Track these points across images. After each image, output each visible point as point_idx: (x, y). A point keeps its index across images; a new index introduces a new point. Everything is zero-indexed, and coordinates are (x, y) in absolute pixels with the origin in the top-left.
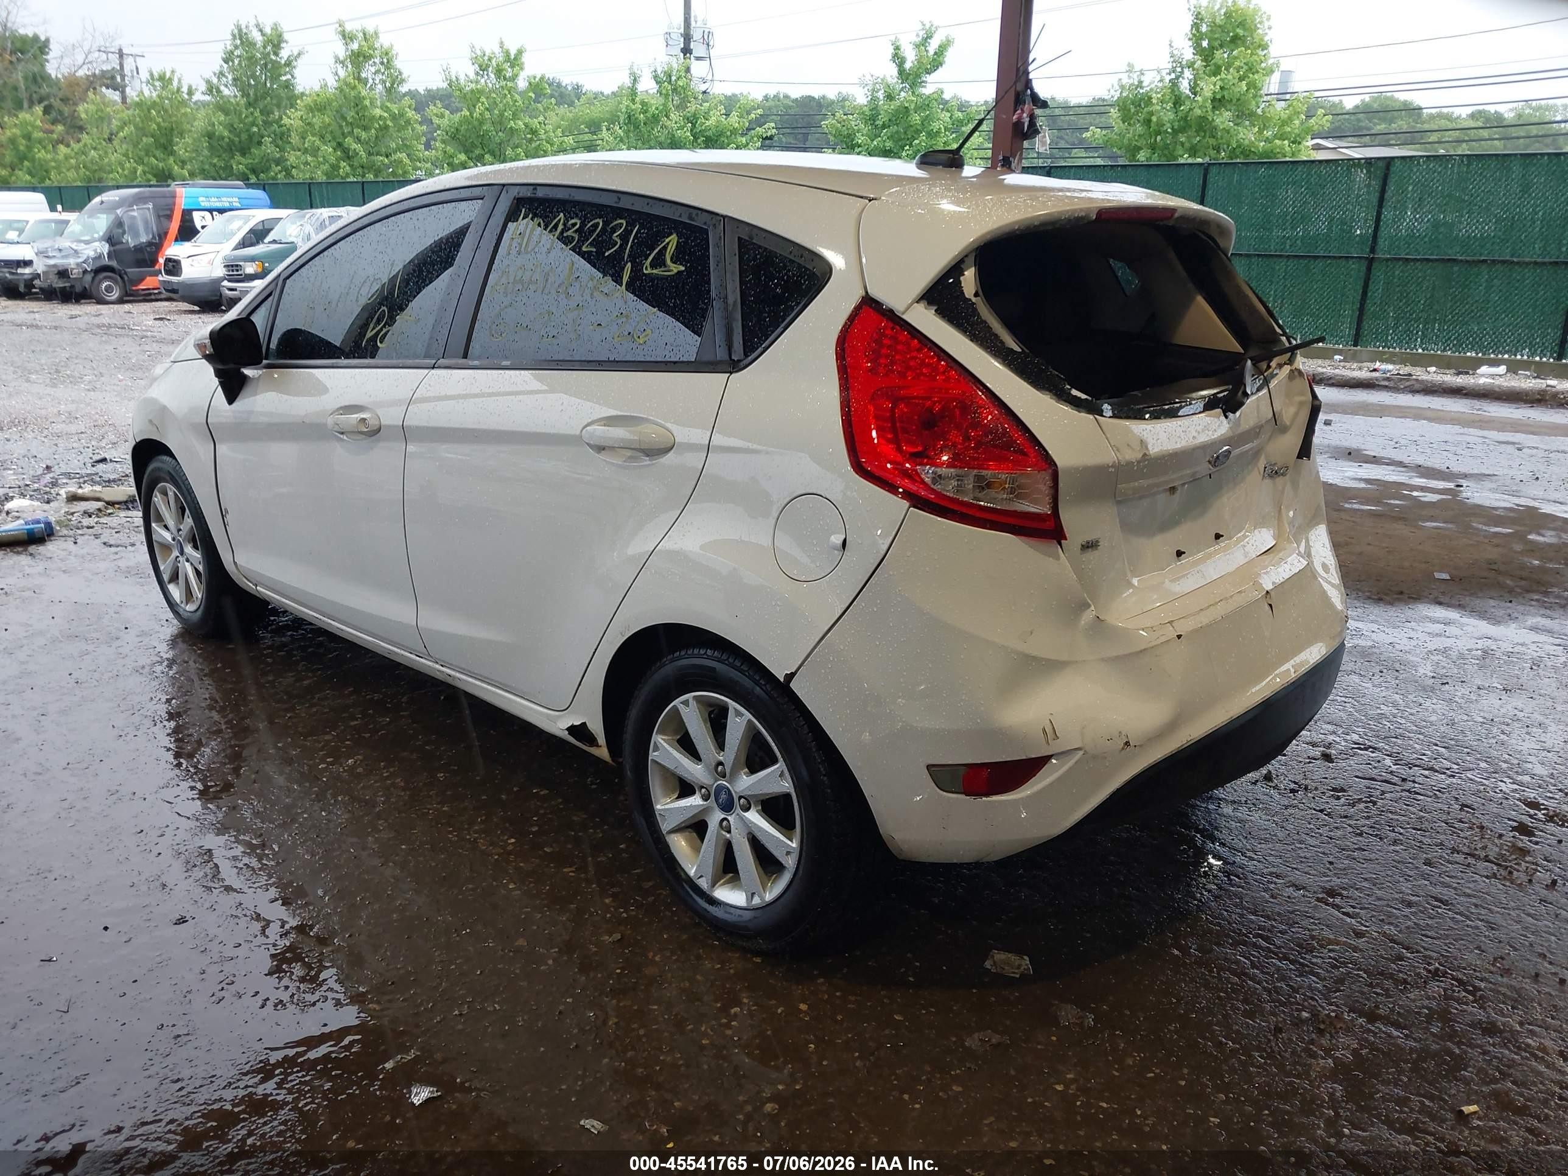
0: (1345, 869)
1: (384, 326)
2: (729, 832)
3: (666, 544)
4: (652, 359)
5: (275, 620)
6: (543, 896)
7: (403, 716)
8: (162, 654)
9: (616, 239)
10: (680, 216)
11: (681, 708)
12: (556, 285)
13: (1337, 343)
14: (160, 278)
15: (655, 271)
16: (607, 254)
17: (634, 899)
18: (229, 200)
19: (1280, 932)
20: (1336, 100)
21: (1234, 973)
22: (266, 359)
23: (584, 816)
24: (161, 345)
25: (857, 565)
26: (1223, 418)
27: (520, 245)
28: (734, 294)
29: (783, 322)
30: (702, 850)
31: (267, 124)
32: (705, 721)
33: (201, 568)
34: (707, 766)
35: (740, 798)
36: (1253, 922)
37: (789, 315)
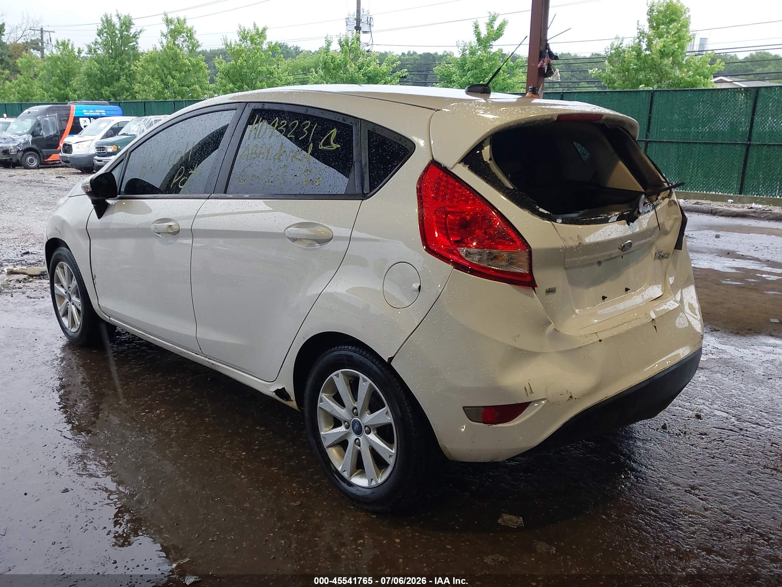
0: (702, 476)
1: (183, 177)
2: (359, 446)
3: (328, 290)
4: (322, 193)
5: (119, 338)
6: (260, 482)
7: (187, 388)
8: (58, 355)
9: (305, 131)
10: (338, 119)
11: (335, 378)
12: (273, 155)
13: (730, 192)
14: (60, 154)
15: (325, 148)
16: (300, 139)
17: (309, 484)
18: (100, 111)
19: (663, 508)
20: (733, 54)
21: (635, 528)
22: (119, 194)
23: (284, 441)
24: (60, 191)
25: (427, 299)
26: (627, 225)
27: (255, 134)
28: (365, 159)
29: (390, 173)
30: (345, 456)
31: (122, 69)
32: (347, 385)
33: (80, 308)
34: (348, 410)
35: (365, 426)
36: (649, 502)
37: (393, 170)
